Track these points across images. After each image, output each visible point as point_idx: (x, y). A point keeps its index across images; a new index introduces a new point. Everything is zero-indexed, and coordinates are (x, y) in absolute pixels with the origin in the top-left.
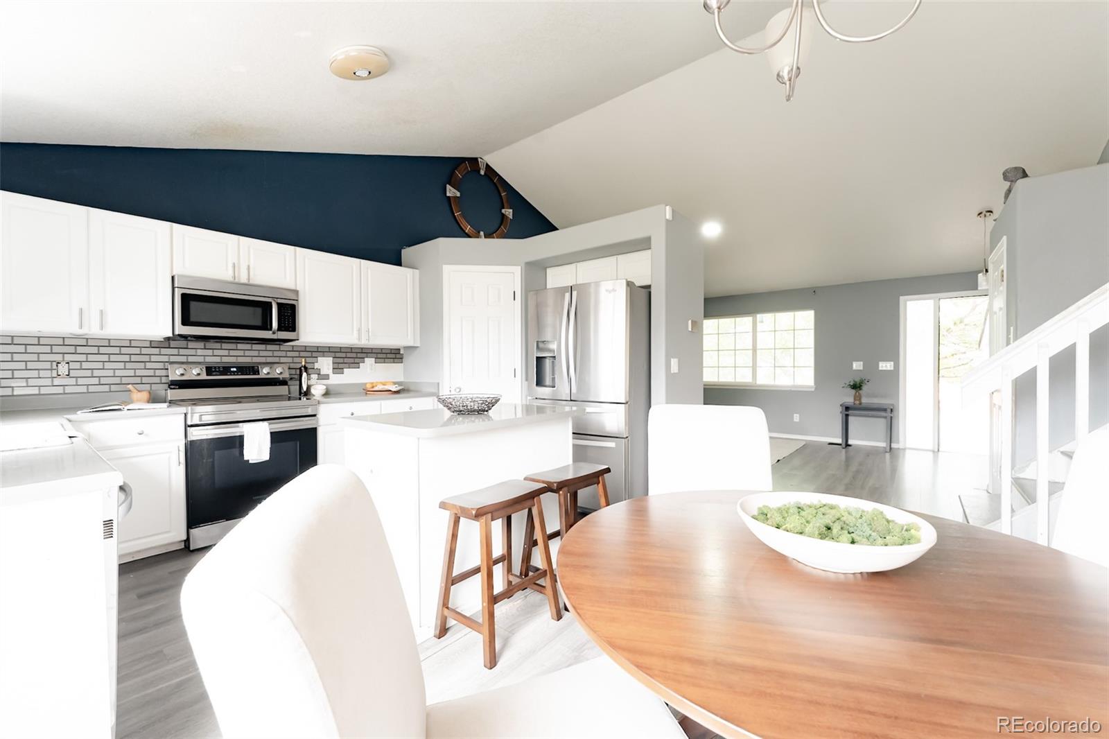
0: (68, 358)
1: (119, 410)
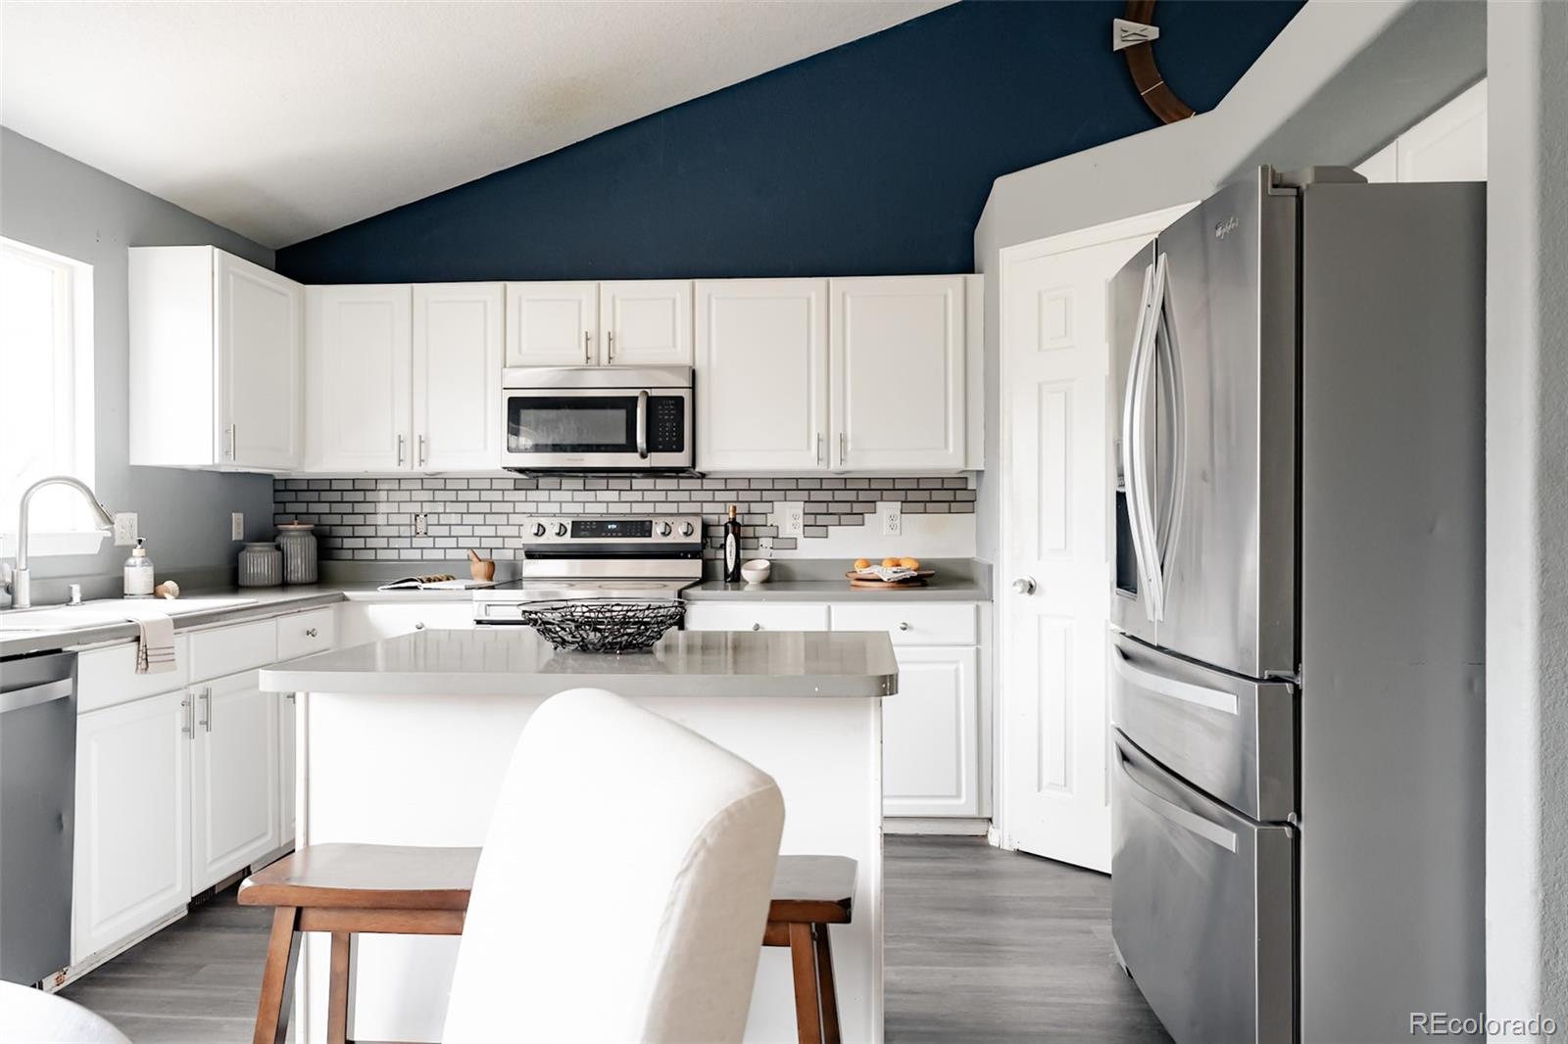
0: (427, 508)
1: (416, 588)
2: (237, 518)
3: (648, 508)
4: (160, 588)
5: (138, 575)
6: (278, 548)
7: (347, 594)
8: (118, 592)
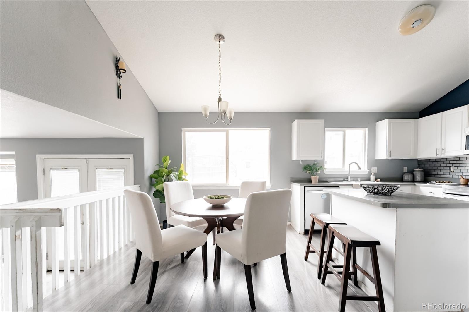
0: (454, 165)
1: (434, 184)
2: (405, 168)
4: (377, 180)
5: (373, 178)
6: (413, 174)
7: (416, 184)
8: (369, 180)
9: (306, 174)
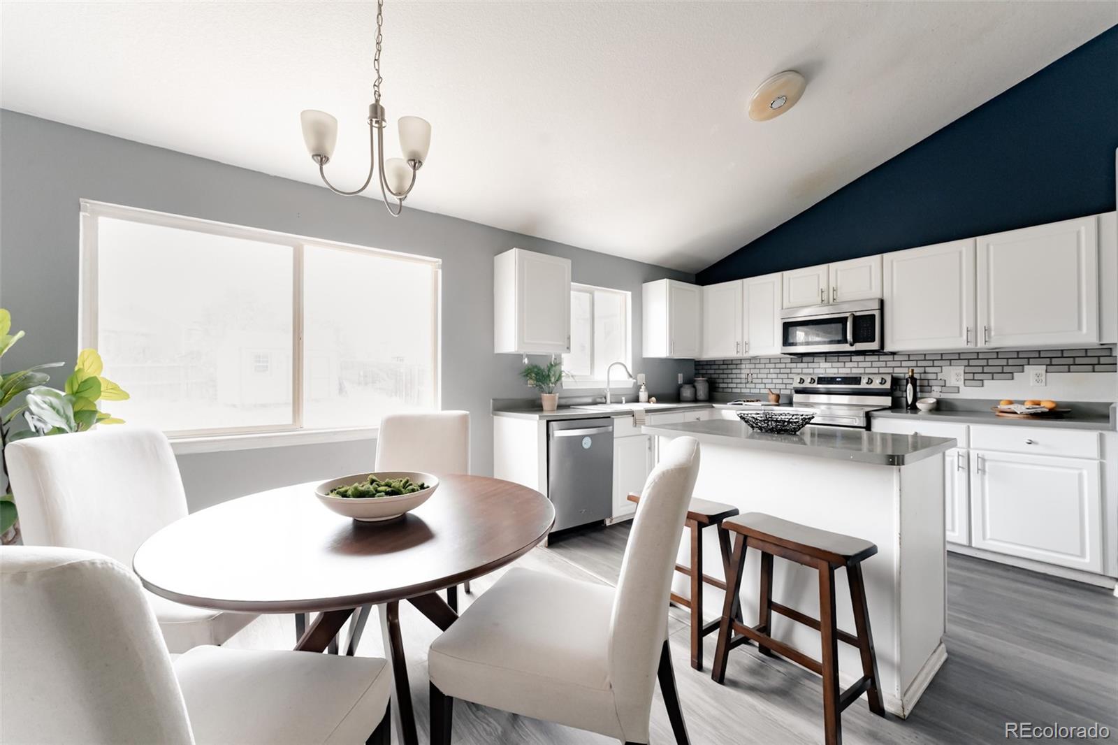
0: (752, 371)
1: (741, 404)
2: (680, 376)
3: (862, 371)
4: (650, 400)
5: (643, 395)
6: (694, 387)
7: (714, 405)
8: (637, 400)
9: (528, 388)
